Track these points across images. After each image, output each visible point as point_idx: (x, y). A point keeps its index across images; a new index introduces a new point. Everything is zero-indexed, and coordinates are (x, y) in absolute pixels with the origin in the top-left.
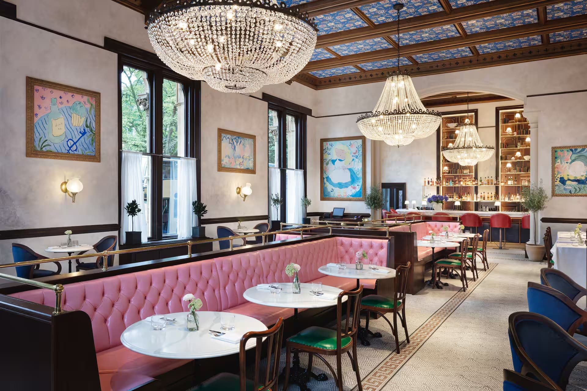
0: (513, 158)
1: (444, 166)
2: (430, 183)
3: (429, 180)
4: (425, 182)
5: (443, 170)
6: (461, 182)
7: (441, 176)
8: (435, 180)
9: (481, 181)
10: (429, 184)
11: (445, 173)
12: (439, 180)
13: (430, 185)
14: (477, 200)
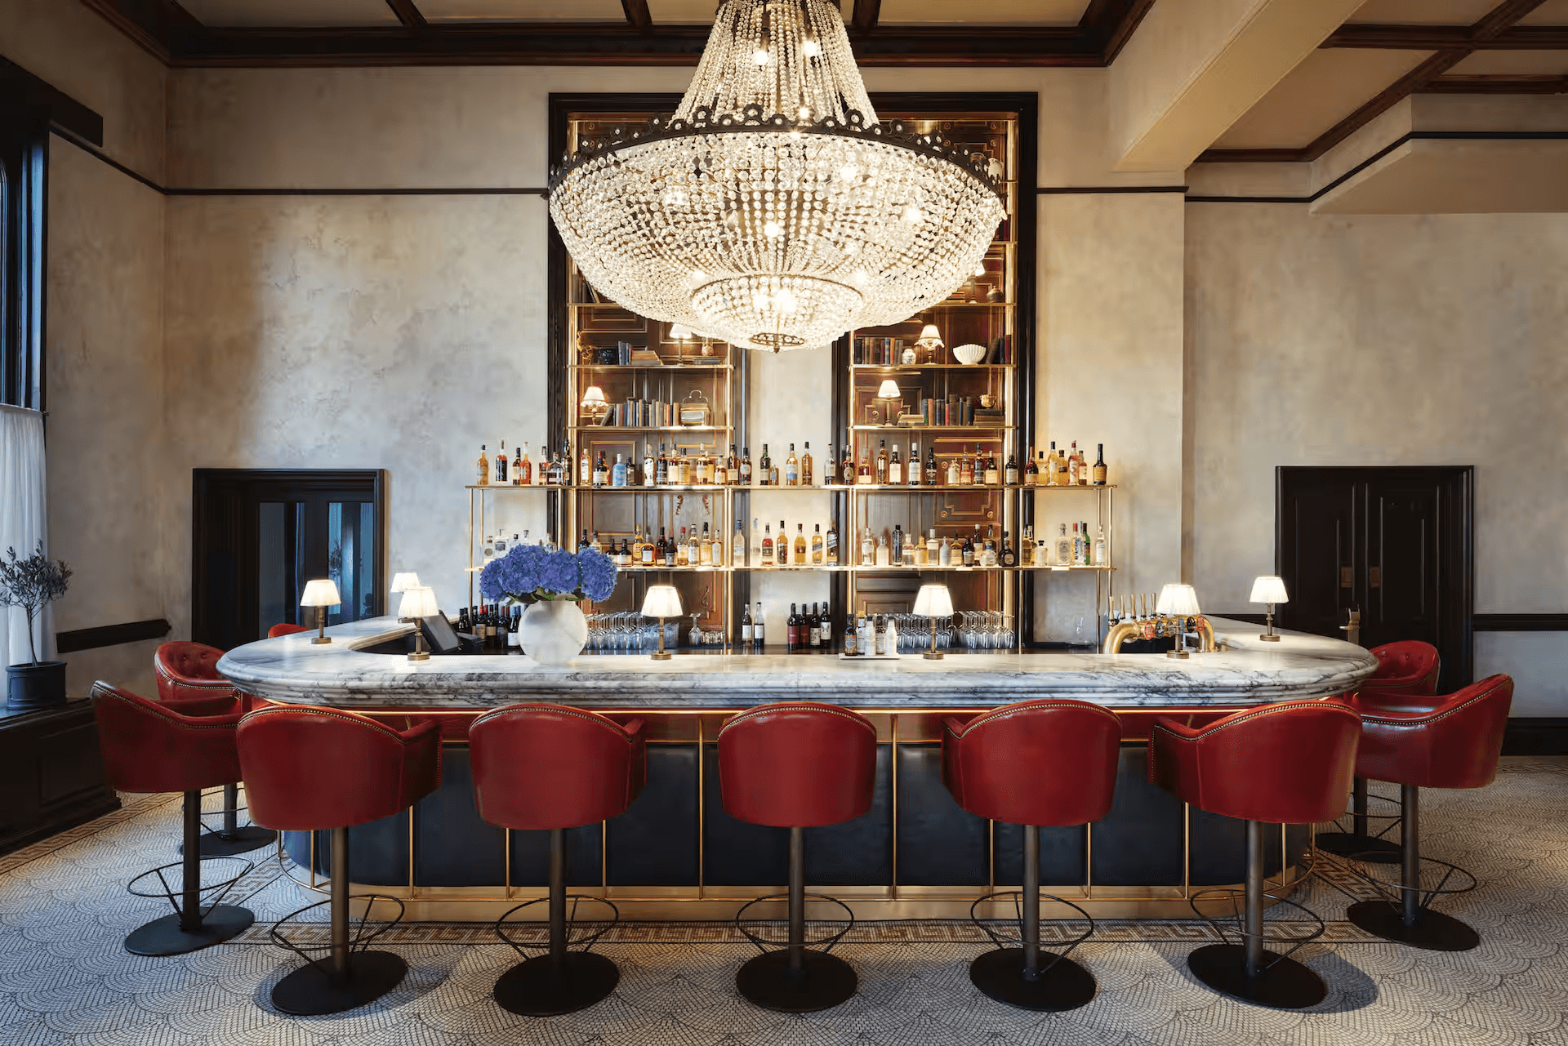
0: (909, 355)
1: (587, 385)
2: (513, 474)
3: (502, 452)
4: (484, 464)
5: (583, 404)
6: (671, 469)
7: (572, 436)
8: (538, 458)
9: (766, 463)
10: (505, 478)
11: (588, 421)
12: (555, 457)
13: (510, 482)
14: (747, 561)
